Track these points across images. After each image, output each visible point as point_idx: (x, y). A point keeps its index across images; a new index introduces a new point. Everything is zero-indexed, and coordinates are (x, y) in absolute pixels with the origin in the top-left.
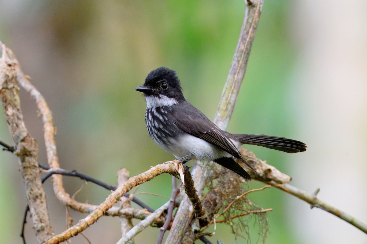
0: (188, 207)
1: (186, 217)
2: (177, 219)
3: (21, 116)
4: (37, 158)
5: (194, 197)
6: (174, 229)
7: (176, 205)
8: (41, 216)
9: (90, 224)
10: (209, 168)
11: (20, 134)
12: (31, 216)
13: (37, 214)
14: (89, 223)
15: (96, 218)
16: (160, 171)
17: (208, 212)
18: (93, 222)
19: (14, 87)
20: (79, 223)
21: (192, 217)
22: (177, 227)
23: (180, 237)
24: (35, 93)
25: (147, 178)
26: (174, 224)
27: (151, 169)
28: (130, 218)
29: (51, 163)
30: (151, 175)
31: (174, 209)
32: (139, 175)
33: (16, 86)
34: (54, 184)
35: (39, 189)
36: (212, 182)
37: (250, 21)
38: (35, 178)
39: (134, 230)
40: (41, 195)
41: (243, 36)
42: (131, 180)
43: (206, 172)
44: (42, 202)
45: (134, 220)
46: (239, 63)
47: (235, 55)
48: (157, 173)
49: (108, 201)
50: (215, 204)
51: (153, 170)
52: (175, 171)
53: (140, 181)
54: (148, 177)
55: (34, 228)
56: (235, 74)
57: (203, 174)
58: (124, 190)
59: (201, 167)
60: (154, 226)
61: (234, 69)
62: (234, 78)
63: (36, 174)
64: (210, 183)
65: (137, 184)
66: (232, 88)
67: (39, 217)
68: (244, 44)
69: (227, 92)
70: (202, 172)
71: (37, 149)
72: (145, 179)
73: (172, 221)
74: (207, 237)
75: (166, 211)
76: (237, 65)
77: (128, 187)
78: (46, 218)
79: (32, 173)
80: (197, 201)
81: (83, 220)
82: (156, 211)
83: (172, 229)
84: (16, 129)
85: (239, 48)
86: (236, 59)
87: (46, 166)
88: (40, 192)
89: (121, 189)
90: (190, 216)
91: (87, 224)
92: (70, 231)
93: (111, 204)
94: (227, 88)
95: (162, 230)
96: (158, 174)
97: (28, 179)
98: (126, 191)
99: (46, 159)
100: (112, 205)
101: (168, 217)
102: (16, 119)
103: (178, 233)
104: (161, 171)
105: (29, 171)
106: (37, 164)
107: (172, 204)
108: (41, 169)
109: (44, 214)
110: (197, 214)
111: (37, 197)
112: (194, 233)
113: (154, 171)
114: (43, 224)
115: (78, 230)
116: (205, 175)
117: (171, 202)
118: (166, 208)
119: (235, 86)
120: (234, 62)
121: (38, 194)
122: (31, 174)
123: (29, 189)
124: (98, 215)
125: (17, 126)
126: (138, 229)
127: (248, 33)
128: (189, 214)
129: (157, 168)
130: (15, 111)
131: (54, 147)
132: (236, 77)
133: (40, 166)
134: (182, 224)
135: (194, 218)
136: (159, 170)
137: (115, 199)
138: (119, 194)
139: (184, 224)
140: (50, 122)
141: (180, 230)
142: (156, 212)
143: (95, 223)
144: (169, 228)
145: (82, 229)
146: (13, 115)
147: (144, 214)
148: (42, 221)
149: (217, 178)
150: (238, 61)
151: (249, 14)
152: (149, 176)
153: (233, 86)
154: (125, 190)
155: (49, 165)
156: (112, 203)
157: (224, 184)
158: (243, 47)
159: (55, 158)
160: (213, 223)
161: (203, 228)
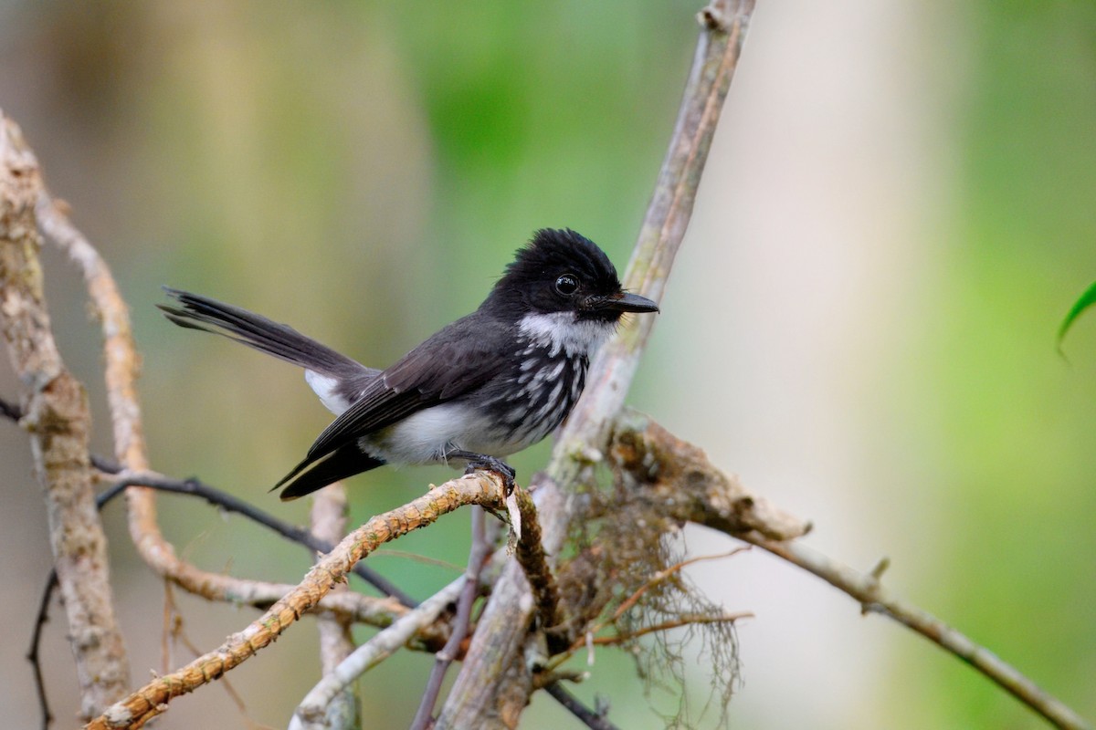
0: (516, 597)
1: (508, 628)
2: (485, 631)
3: (45, 319)
4: (86, 439)
5: (538, 573)
6: (476, 660)
7: (483, 591)
8: (92, 605)
9: (259, 648)
10: (580, 489)
11: (39, 370)
12: (62, 602)
13: (82, 599)
14: (255, 645)
15: (275, 630)
16: (457, 501)
17: (572, 613)
18: (266, 640)
19: (25, 236)
20: (228, 643)
21: (528, 627)
22: (485, 654)
23: (493, 684)
24: (84, 252)
25: (419, 518)
26: (477, 643)
27: (431, 493)
28: (347, 621)
29: (124, 456)
30: (429, 510)
31: (474, 600)
32: (396, 510)
33: (33, 233)
34: (132, 514)
35: (89, 528)
36: (584, 529)
37: (711, 73)
38: (79, 496)
39: (359, 658)
40: (93, 546)
41: (688, 116)
42: (375, 524)
43: (570, 499)
44: (95, 567)
45: (357, 629)
46: (674, 195)
47: (665, 167)
48: (447, 506)
49: (309, 582)
50: (592, 592)
51: (436, 496)
52: (497, 500)
53: (399, 527)
54: (422, 516)
55: (70, 638)
56: (661, 223)
57: (562, 504)
58: (355, 551)
59: (559, 485)
60: (417, 649)
61: (659, 209)
62: (660, 235)
63: (83, 485)
64: (578, 532)
65: (392, 535)
66: (653, 264)
67: (86, 607)
68: (691, 138)
69: (638, 274)
70: (558, 499)
71: (87, 415)
72: (414, 520)
73: (469, 635)
74: (566, 685)
75: (451, 608)
76: (669, 197)
77: (365, 544)
78: (106, 610)
79: (69, 480)
80: (547, 583)
81: (238, 635)
82: (424, 603)
83: (469, 658)
84: (29, 355)
85: (677, 148)
86: (666, 180)
87: (109, 463)
88: (90, 536)
89: (348, 550)
90: (521, 623)
91: (251, 647)
92: (201, 665)
93: (318, 593)
94: (637, 263)
95: (440, 662)
96: (450, 507)
97: (58, 499)
98: (360, 556)
99: (112, 443)
100: (320, 594)
101: (458, 623)
102: (30, 325)
103: (487, 670)
104: (459, 498)
105: (63, 477)
106: (84, 458)
107: (471, 587)
108: (96, 472)
109: (99, 601)
110: (542, 619)
111: (81, 551)
112: (530, 674)
113: (438, 499)
114: (97, 630)
115: (222, 664)
116: (569, 508)
117: (469, 581)
118: (453, 599)
119: (661, 258)
120: (662, 190)
121: (85, 544)
122: (67, 486)
123: (60, 527)
124: (279, 622)
125: (33, 346)
126: (372, 654)
127: (702, 108)
128: (517, 619)
129: (446, 490)
130: (27, 304)
131: (133, 409)
132: (665, 231)
133: (94, 464)
134: (499, 646)
135: (531, 629)
136: (454, 496)
137: (330, 577)
138: (341, 563)
139: (503, 646)
140: (123, 336)
141: (493, 662)
142: (424, 608)
143: (272, 643)
144: (460, 655)
145: (235, 662)
146: (22, 315)
147: (389, 612)
148: (95, 620)
149: (599, 515)
150: (673, 188)
151: (708, 53)
152: (425, 515)
153: (656, 258)
154: (359, 553)
155: (117, 460)
156: (319, 587)
157: (619, 535)
158: (687, 148)
159: (135, 440)
160: (584, 644)
161: (556, 659)
